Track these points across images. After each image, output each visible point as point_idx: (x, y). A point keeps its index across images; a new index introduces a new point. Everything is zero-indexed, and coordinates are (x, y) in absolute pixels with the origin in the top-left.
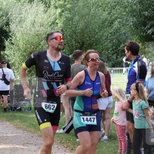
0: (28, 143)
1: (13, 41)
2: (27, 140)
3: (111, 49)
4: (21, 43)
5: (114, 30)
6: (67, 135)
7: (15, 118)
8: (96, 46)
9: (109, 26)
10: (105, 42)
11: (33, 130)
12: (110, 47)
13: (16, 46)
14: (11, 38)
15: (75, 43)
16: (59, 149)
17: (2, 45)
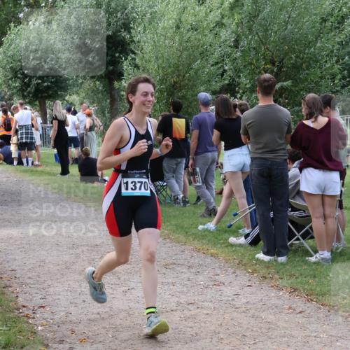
0: (174, 264)
1: (138, 61)
2: (171, 257)
3: (339, 76)
4: (152, 67)
5: (347, 37)
6: (253, 248)
8: (308, 69)
9: (336, 28)
10: (326, 61)
11: (182, 238)
12: (338, 71)
13: (143, 71)
14: (133, 56)
15: (266, 64)
16: (236, 276)
17: (115, 69)
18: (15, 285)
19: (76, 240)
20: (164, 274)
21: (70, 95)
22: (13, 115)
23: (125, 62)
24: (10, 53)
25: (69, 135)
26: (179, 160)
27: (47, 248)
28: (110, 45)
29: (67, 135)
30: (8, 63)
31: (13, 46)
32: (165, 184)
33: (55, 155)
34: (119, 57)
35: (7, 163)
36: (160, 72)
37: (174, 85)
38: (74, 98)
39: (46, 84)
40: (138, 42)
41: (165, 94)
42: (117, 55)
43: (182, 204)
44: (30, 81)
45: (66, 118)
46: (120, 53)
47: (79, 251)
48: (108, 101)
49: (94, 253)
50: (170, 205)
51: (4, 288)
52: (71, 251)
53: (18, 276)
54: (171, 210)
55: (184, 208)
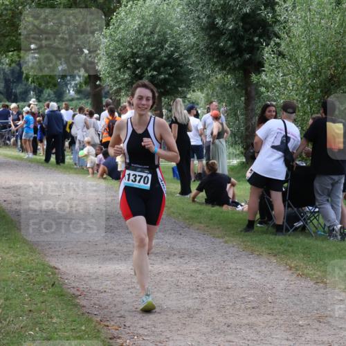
0: (330, 316)
1: (283, 47)
4: (303, 55)
7: (290, 249)
13: (290, 60)
14: (277, 40)
17: (253, 58)
18: (125, 336)
19: (201, 281)
20: (318, 330)
21: (194, 91)
22: (120, 116)
23: (266, 49)
24: (118, 36)
25: (192, 144)
26: (336, 178)
27: (164, 290)
28: (247, 26)
29: (189, 142)
30: (116, 49)
31: (122, 27)
32: (317, 210)
33: (173, 169)
34: (259, 42)
35: (113, 178)
36: (313, 61)
37: (331, 79)
38: (198, 96)
39: (163, 76)
40: (285, 22)
41: (319, 91)
42: (256, 39)
43: (339, 237)
44: (142, 73)
45: (189, 120)
46: (260, 36)
47: (205, 295)
48: (243, 99)
49: (225, 298)
50: (324, 239)
51: (110, 339)
52: (195, 294)
53: (128, 324)
54: (324, 245)
55: (342, 243)
